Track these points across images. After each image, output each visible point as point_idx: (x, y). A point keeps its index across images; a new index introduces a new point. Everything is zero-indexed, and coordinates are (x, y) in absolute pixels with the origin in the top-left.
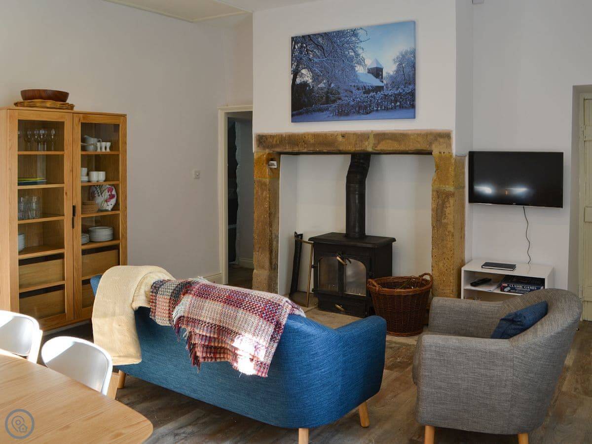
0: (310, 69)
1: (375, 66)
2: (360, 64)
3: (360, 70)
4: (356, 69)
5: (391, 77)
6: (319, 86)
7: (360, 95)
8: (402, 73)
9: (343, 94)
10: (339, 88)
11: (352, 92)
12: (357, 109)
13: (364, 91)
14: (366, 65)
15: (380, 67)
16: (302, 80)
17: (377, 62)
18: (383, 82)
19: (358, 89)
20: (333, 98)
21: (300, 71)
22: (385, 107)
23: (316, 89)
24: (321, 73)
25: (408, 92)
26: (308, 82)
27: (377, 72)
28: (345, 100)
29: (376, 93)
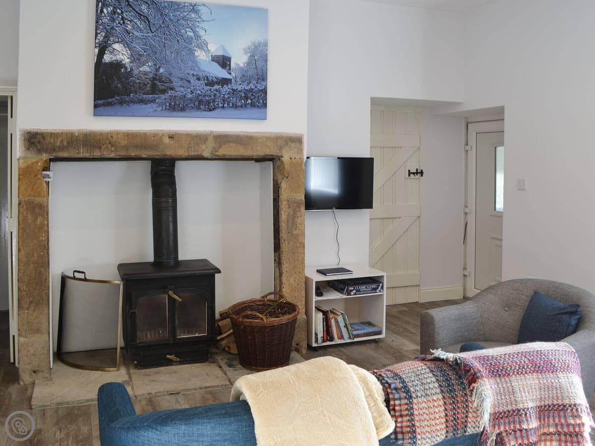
0: (127, 45)
1: (221, 53)
2: (202, 49)
3: (201, 56)
4: (196, 54)
5: (241, 69)
6: (141, 69)
7: (200, 87)
8: (255, 66)
9: (176, 83)
10: (171, 74)
11: (189, 82)
12: (197, 103)
13: (206, 82)
14: (209, 51)
15: (227, 55)
16: (114, 58)
17: (224, 49)
18: (230, 74)
19: (198, 79)
20: (161, 87)
21: (110, 45)
22: (233, 104)
23: (136, 72)
24: (145, 52)
25: (260, 89)
26: (124, 62)
27: (224, 62)
28: (180, 90)
29: (222, 86)
